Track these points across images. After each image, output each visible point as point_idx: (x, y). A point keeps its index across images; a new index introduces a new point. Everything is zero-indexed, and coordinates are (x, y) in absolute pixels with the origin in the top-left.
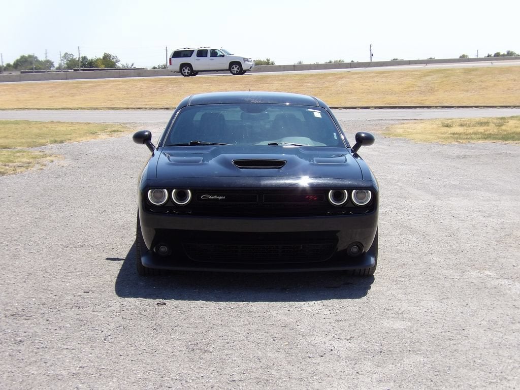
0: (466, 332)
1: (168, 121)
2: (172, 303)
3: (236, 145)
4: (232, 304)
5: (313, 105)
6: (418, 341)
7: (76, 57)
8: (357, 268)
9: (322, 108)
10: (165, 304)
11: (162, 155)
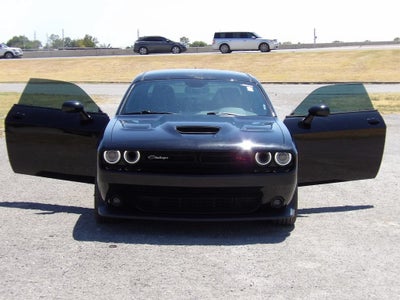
0: (365, 272)
1: (124, 93)
2: (122, 246)
3: (180, 114)
4: (173, 247)
5: (247, 81)
6: (324, 279)
7: (61, 37)
8: (280, 218)
9: (254, 83)
10: (115, 246)
11: (118, 122)
